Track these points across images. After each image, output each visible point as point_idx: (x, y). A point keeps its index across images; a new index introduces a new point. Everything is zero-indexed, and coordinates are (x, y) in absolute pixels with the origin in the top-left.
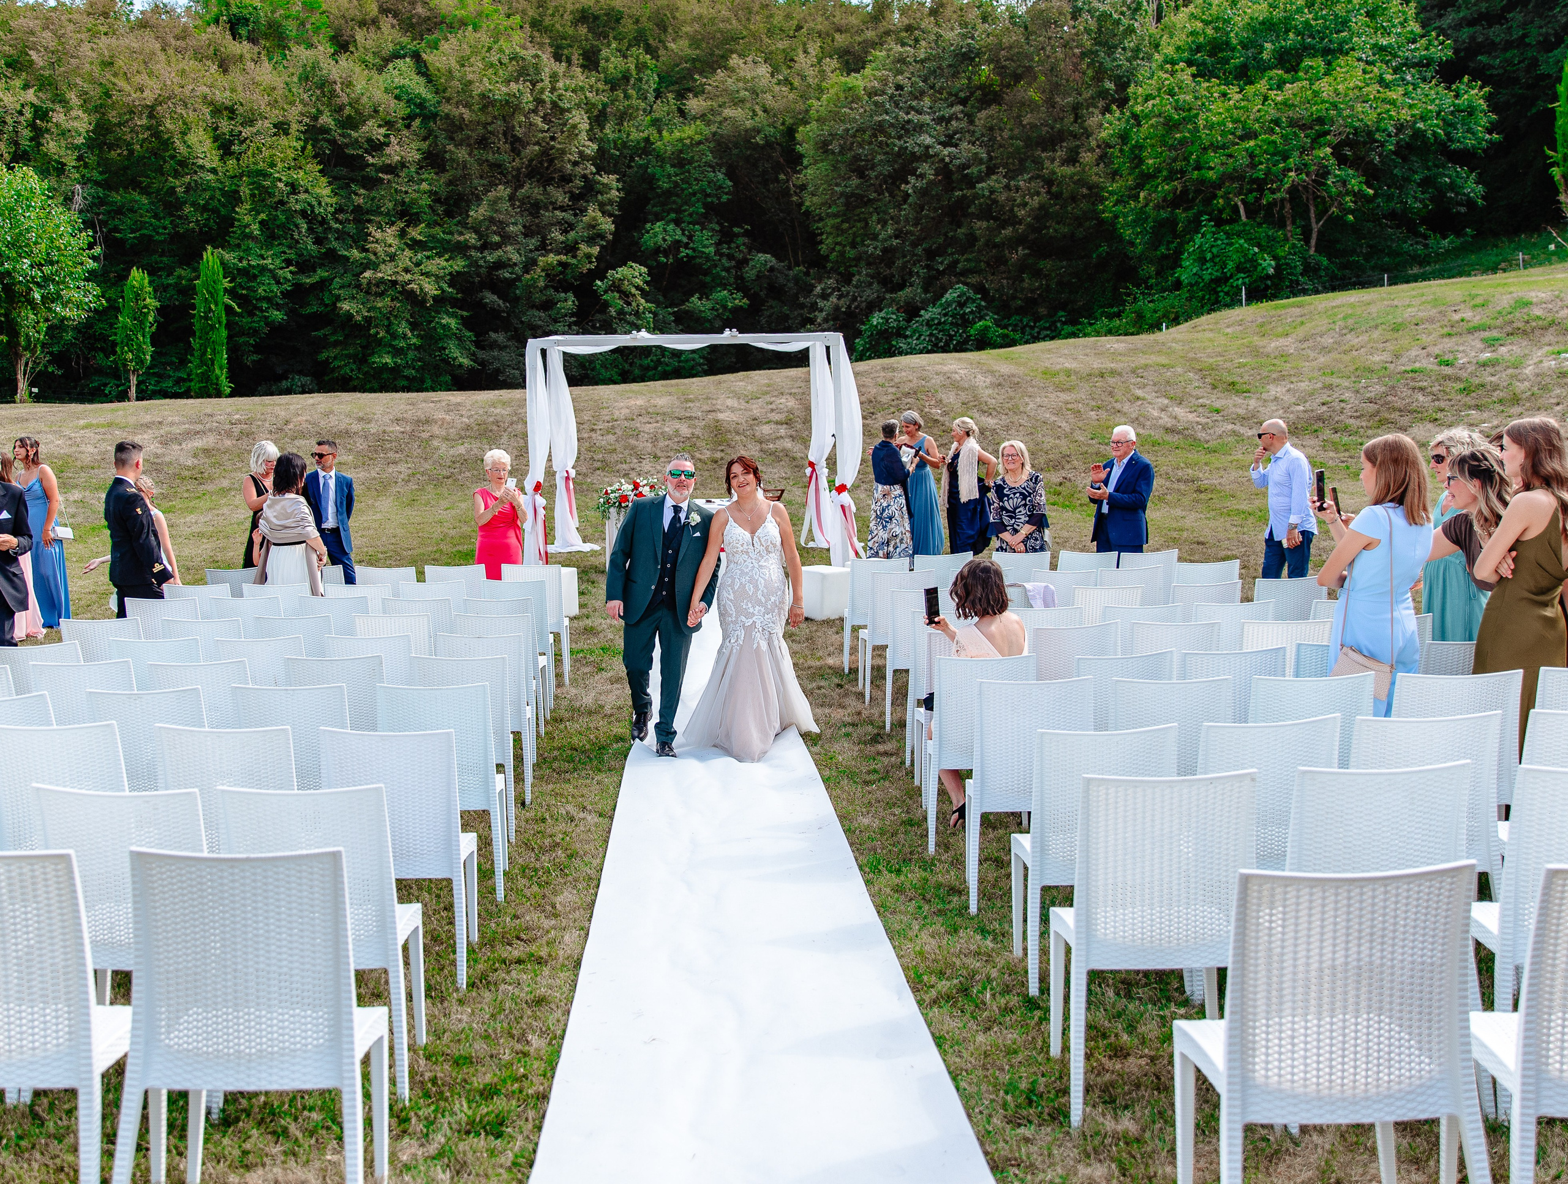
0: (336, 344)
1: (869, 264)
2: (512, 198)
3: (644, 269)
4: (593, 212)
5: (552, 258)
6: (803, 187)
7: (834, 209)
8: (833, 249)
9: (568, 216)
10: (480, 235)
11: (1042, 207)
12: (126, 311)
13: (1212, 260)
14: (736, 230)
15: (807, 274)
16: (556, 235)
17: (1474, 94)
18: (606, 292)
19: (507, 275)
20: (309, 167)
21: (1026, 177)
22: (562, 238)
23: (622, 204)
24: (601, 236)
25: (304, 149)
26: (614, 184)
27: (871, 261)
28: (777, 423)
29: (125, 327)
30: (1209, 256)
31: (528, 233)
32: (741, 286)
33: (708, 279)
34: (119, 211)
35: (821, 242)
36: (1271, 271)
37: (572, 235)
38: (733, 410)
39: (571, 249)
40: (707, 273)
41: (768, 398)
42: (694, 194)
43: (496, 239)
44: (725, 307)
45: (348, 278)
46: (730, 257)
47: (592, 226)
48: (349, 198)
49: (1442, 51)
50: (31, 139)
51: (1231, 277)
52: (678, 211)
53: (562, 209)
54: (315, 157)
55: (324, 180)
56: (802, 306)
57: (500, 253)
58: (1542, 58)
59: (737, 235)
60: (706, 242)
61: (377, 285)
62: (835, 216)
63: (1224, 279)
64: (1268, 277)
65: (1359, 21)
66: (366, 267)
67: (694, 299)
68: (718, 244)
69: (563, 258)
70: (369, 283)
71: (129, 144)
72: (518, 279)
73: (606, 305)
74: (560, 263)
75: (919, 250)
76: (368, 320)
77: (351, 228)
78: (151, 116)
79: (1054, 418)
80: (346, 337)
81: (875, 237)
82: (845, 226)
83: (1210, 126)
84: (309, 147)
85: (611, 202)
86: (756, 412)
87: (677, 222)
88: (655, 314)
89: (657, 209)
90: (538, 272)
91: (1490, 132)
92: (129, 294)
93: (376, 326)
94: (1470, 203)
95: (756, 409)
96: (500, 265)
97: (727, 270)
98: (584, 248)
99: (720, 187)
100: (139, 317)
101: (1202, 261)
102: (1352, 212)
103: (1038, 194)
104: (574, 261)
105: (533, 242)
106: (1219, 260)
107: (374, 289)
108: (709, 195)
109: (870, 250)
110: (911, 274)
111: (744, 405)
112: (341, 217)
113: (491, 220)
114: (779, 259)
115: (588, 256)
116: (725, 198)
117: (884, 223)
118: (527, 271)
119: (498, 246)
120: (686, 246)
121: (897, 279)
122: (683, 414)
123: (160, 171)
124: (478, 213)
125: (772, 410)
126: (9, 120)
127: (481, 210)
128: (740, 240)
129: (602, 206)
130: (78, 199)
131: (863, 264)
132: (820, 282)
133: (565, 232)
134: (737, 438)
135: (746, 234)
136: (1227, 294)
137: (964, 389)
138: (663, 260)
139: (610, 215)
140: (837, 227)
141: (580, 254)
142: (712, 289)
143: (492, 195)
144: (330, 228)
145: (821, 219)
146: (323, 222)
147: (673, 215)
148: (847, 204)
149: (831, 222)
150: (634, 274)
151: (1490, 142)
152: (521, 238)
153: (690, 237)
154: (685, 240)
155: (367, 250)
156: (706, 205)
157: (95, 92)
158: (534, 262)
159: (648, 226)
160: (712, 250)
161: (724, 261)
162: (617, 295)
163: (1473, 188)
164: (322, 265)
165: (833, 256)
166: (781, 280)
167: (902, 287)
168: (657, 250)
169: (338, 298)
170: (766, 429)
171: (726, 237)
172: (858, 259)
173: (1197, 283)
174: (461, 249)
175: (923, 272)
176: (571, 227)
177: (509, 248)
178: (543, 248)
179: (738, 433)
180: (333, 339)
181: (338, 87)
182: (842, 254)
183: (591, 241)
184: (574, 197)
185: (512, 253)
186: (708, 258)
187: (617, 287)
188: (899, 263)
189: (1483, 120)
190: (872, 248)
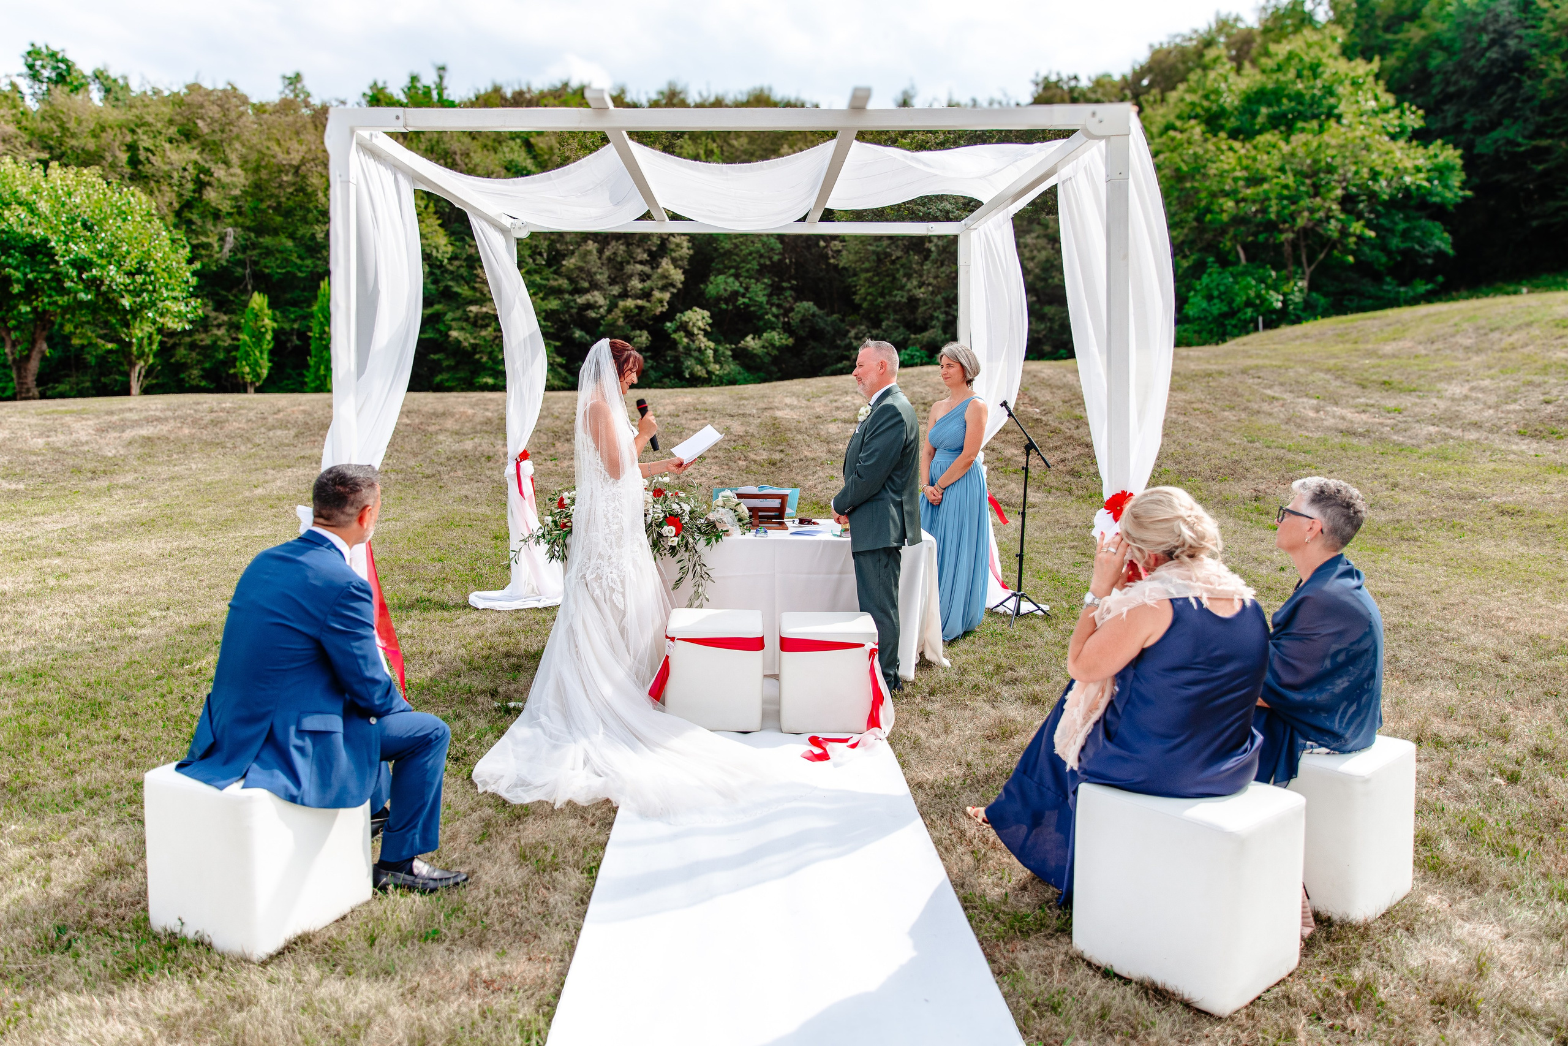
0: (449, 369)
1: (895, 312)
2: (600, 252)
3: (706, 313)
4: (666, 264)
5: (630, 303)
6: (839, 251)
7: (867, 265)
8: (865, 299)
9: (647, 269)
10: (571, 280)
11: (1047, 261)
12: (246, 330)
13: (1219, 297)
14: (785, 284)
15: (842, 321)
16: (636, 284)
17: (1451, 155)
18: (675, 331)
19: (594, 315)
20: (428, 221)
21: (1034, 235)
22: (640, 286)
23: (691, 259)
24: (674, 286)
25: (426, 207)
26: (685, 244)
27: (897, 308)
28: (845, 421)
29: (245, 343)
30: (1216, 293)
31: (613, 281)
32: (788, 329)
33: (761, 323)
34: (268, 252)
35: (855, 293)
36: (1279, 305)
37: (648, 283)
38: (792, 407)
39: (647, 295)
40: (761, 318)
41: (831, 397)
42: (750, 254)
43: (586, 285)
44: (773, 345)
45: (459, 313)
46: (779, 306)
47: (664, 277)
48: (463, 248)
49: (1414, 119)
50: (194, 191)
51: (1239, 310)
52: (737, 268)
53: (641, 263)
54: (436, 213)
55: (441, 231)
56: (838, 347)
57: (588, 296)
58: (1479, 140)
59: (785, 289)
60: (759, 292)
61: (483, 319)
62: (867, 271)
63: (1232, 313)
64: (1275, 311)
65: (1344, 90)
66: (472, 302)
67: (749, 338)
68: (770, 295)
69: (640, 302)
70: (477, 315)
71: (278, 197)
72: (602, 317)
73: (674, 344)
74: (637, 307)
75: (939, 298)
76: (475, 346)
77: (463, 271)
78: (296, 173)
79: (1182, 419)
80: (458, 363)
81: (902, 288)
82: (876, 279)
83: (1221, 175)
84: (432, 205)
85: (682, 258)
86: (819, 410)
87: (737, 276)
88: (715, 351)
89: (720, 266)
90: (617, 312)
91: (1462, 189)
92: (249, 315)
93: (481, 352)
94: (1440, 254)
95: (819, 408)
96: (589, 306)
97: (776, 316)
98: (657, 294)
99: (772, 249)
100: (258, 336)
101: (1210, 298)
102: (1353, 253)
103: (1044, 248)
104: (647, 304)
105: (616, 290)
106: (1226, 296)
107: (480, 322)
108: (761, 256)
109: (898, 299)
110: (932, 318)
111: (804, 403)
112: (457, 263)
113: (581, 269)
114: (820, 307)
115: (661, 301)
116: (776, 258)
117: (909, 277)
118: (609, 311)
119: (586, 291)
120: (743, 296)
121: (919, 322)
122: (735, 411)
123: (304, 220)
124: (570, 263)
125: (837, 408)
126: (176, 175)
127: (573, 261)
128: (788, 293)
129: (674, 261)
130: (230, 240)
131: (890, 311)
132: (853, 326)
133: (643, 281)
134: (799, 437)
135: (791, 288)
136: (1235, 326)
137: (1059, 388)
138: (724, 306)
139: (681, 267)
140: (868, 280)
141: (653, 299)
142: (765, 331)
143: (583, 248)
144: (446, 271)
145: (855, 275)
146: (441, 266)
147: (732, 271)
148: (879, 261)
149: (864, 276)
150: (698, 317)
151: (1464, 198)
152: (606, 286)
153: (747, 289)
154: (742, 290)
155: (474, 289)
156: (759, 264)
157: (254, 156)
158: (616, 306)
159: (712, 278)
160: (764, 299)
161: (774, 310)
162: (682, 334)
163: (1442, 240)
164: (439, 302)
165: (865, 305)
166: (822, 324)
167: (923, 329)
168: (719, 299)
169: (450, 328)
170: (833, 428)
171: (775, 290)
172: (888, 306)
173: (1206, 318)
174: (557, 292)
175: (942, 317)
176: (649, 277)
177: (596, 293)
178: (624, 295)
179: (799, 432)
180: (445, 364)
181: (458, 158)
182: (872, 303)
183: (663, 289)
184: (651, 253)
185: (597, 297)
186: (760, 306)
187: (683, 327)
188: (922, 309)
189: (1456, 179)
190: (900, 297)
